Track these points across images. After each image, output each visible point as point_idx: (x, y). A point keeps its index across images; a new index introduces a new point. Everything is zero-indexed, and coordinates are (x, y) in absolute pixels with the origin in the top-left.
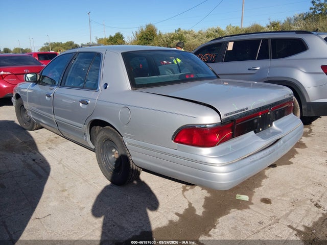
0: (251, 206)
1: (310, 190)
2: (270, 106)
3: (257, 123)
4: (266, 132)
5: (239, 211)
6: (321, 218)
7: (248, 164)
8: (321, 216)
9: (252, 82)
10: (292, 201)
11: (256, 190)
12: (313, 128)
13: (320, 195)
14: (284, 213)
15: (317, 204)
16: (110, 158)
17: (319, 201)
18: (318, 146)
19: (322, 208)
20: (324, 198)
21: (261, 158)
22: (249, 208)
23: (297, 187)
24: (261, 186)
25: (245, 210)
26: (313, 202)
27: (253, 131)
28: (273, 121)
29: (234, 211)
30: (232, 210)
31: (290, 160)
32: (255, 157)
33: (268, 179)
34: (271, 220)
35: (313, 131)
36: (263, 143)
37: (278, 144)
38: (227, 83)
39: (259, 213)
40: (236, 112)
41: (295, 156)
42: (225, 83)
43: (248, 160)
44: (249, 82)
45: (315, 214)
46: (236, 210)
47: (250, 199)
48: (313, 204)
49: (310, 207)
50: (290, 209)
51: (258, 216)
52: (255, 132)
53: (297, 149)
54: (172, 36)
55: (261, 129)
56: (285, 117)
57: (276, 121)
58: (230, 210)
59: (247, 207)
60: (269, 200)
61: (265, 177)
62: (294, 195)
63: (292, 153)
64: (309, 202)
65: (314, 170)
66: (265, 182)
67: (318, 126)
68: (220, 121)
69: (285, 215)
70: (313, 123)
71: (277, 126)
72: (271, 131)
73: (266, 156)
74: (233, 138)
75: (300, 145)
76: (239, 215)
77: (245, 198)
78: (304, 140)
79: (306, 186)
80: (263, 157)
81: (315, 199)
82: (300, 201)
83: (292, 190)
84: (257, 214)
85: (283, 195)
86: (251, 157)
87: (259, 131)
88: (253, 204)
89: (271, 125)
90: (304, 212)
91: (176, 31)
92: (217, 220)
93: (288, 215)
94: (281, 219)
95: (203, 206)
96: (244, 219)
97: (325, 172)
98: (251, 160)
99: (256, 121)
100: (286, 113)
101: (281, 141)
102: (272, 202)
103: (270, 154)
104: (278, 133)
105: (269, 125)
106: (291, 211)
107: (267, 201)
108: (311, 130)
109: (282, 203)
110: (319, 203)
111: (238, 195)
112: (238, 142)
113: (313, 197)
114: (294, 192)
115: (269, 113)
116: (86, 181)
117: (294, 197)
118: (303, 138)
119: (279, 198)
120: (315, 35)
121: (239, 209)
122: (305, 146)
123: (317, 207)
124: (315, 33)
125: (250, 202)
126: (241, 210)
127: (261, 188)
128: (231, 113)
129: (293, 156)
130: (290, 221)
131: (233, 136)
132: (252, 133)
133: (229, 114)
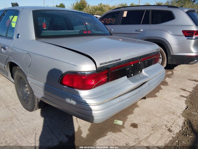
0: (123, 130)
1: (166, 118)
2: (140, 57)
3: (129, 70)
4: (137, 77)
5: (114, 134)
6: (171, 141)
7: (118, 103)
8: (171, 139)
9: (137, 40)
10: (153, 126)
11: (129, 116)
12: (174, 72)
13: (172, 122)
14: (146, 136)
15: (169, 129)
16: (24, 91)
17: (171, 127)
18: (176, 85)
19: (172, 133)
20: (175, 124)
21: (128, 98)
22: (121, 131)
23: (158, 115)
24: (133, 113)
25: (118, 133)
26: (167, 127)
27: (126, 76)
28: (143, 68)
29: (110, 134)
30: (109, 133)
31: (156, 94)
32: (123, 97)
33: (139, 108)
34: (135, 142)
35: (174, 74)
36: (132, 85)
37: (144, 86)
38: (121, 40)
39: (127, 136)
40: (110, 62)
41: (160, 91)
42: (120, 40)
43: (118, 100)
44: (135, 40)
45: (167, 137)
46: (111, 132)
47: (123, 124)
48: (167, 129)
49: (164, 131)
50: (150, 132)
51: (126, 138)
52: (128, 77)
53: (162, 86)
54: (96, 8)
55: (132, 75)
56: (153, 65)
57: (146, 69)
58: (107, 133)
59: (120, 131)
60: (137, 125)
61: (137, 106)
62: (155, 121)
63: (158, 89)
64: (164, 127)
65: (171, 102)
66: (136, 110)
67: (178, 71)
68: (96, 69)
69: (146, 138)
70: (175, 68)
71: (146, 72)
72: (141, 76)
73: (133, 96)
74: (108, 82)
75: (164, 83)
76: (113, 138)
77: (120, 123)
78: (167, 80)
79: (164, 115)
80: (130, 97)
81: (169, 125)
82: (158, 127)
83: (154, 117)
84: (126, 137)
85: (147, 121)
86: (120, 98)
87: (131, 76)
88: (124, 128)
89: (141, 71)
90: (159, 135)
91: (99, 5)
92: (95, 142)
93: (148, 137)
94: (142, 141)
95: (88, 130)
96: (116, 141)
97: (178, 104)
98: (120, 100)
99: (128, 69)
100: (153, 62)
101: (147, 84)
102: (138, 127)
103: (136, 94)
104: (146, 77)
105: (139, 72)
106: (151, 134)
107: (134, 126)
108: (173, 73)
109: (145, 128)
110: (171, 128)
111: (115, 120)
112: (113, 85)
113: (167, 123)
114: (155, 119)
115: (140, 63)
116: (8, 107)
117: (154, 123)
118: (167, 78)
119: (144, 123)
120: (180, 9)
121: (114, 132)
122: (168, 84)
123: (169, 131)
124: (180, 8)
125: (122, 127)
126: (115, 133)
127: (132, 115)
128: (106, 63)
129: (158, 91)
130: (148, 142)
131: (108, 81)
132: (125, 77)
133: (103, 64)
